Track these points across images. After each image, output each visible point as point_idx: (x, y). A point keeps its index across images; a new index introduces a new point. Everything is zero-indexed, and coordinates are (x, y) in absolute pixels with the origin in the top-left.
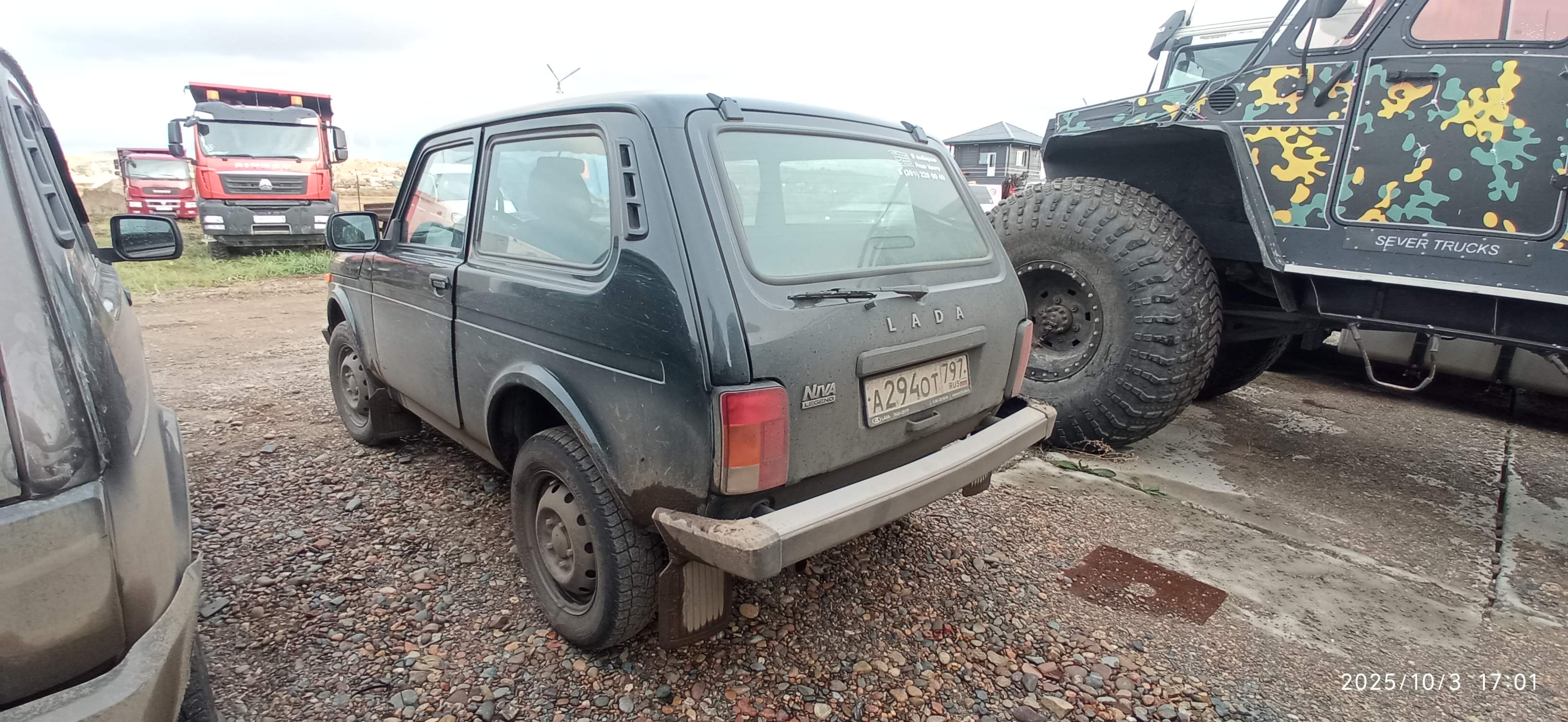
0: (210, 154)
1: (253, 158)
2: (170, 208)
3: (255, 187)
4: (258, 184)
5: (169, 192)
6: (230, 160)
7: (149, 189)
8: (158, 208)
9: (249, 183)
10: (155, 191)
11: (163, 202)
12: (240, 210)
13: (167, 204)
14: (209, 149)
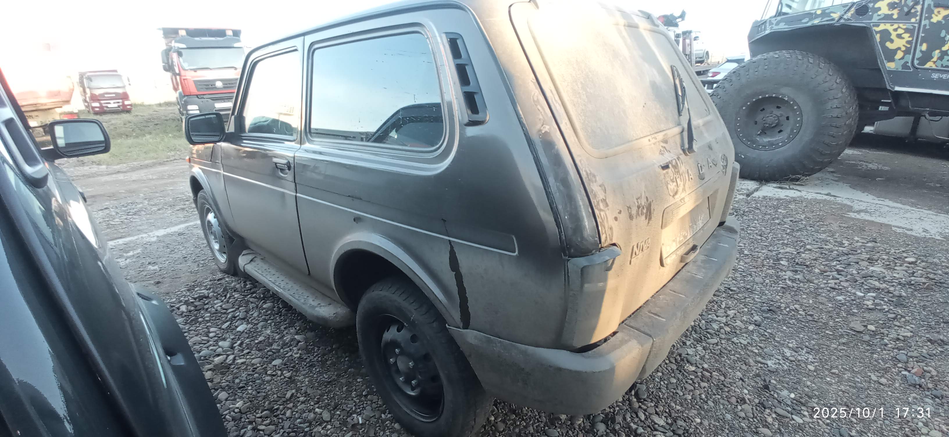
0: (187, 68)
1: (211, 69)
2: (116, 105)
3: (213, 86)
4: (215, 85)
5: (114, 95)
6: (198, 71)
7: (102, 95)
8: (109, 106)
9: (209, 85)
10: (106, 96)
11: (112, 102)
12: (207, 101)
13: (114, 103)
14: (186, 66)
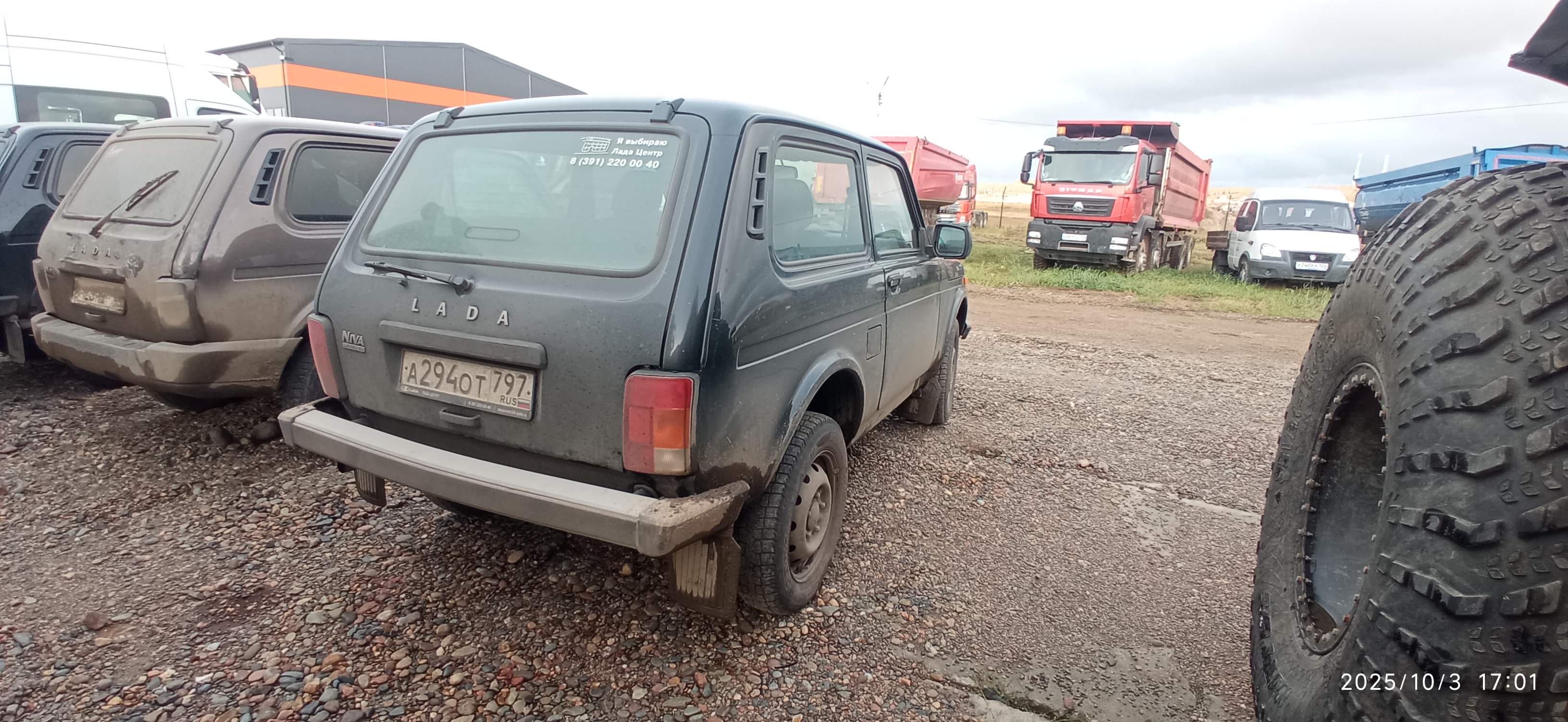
0: (1047, 180)
1: (1076, 183)
3: (1070, 208)
4: (1072, 206)
6: (1057, 185)
9: (1065, 205)
12: (1055, 228)
14: (1047, 176)
